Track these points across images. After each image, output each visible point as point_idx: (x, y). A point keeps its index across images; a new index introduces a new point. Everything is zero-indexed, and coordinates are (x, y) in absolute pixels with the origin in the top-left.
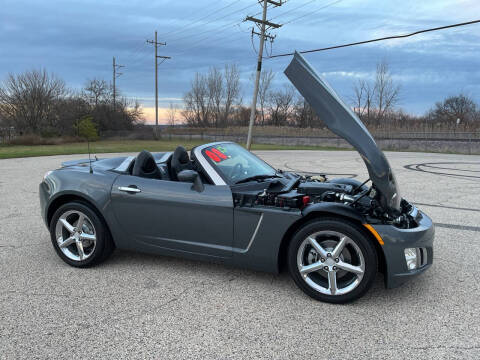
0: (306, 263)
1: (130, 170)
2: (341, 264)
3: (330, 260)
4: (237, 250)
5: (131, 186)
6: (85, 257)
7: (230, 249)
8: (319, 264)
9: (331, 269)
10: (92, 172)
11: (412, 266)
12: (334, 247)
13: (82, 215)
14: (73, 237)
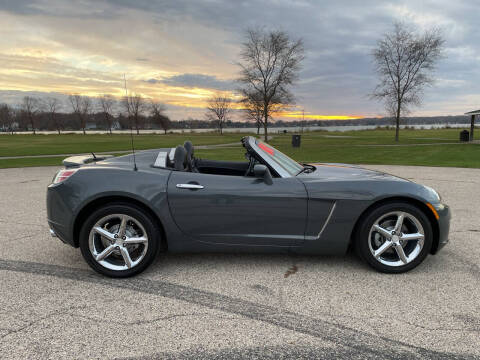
3: (395, 238)
4: (309, 238)
5: (190, 183)
6: (133, 264)
7: (302, 237)
8: (387, 244)
9: (398, 243)
10: (136, 169)
13: (125, 218)
14: (115, 245)
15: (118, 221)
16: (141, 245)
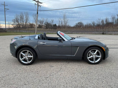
0: (88, 57)
2: (96, 56)
3: (94, 55)
5: (43, 42)
6: (29, 62)
7: (70, 55)
8: (92, 56)
9: (94, 57)
10: (30, 39)
12: (94, 52)
13: (28, 51)
14: (25, 57)
15: (26, 52)
16: (31, 58)
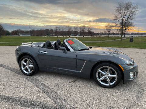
1: (44, 46)
4: (77, 71)
9: (107, 77)
11: (132, 77)
14: (26, 67)
